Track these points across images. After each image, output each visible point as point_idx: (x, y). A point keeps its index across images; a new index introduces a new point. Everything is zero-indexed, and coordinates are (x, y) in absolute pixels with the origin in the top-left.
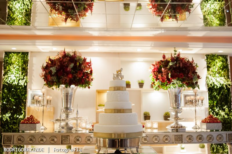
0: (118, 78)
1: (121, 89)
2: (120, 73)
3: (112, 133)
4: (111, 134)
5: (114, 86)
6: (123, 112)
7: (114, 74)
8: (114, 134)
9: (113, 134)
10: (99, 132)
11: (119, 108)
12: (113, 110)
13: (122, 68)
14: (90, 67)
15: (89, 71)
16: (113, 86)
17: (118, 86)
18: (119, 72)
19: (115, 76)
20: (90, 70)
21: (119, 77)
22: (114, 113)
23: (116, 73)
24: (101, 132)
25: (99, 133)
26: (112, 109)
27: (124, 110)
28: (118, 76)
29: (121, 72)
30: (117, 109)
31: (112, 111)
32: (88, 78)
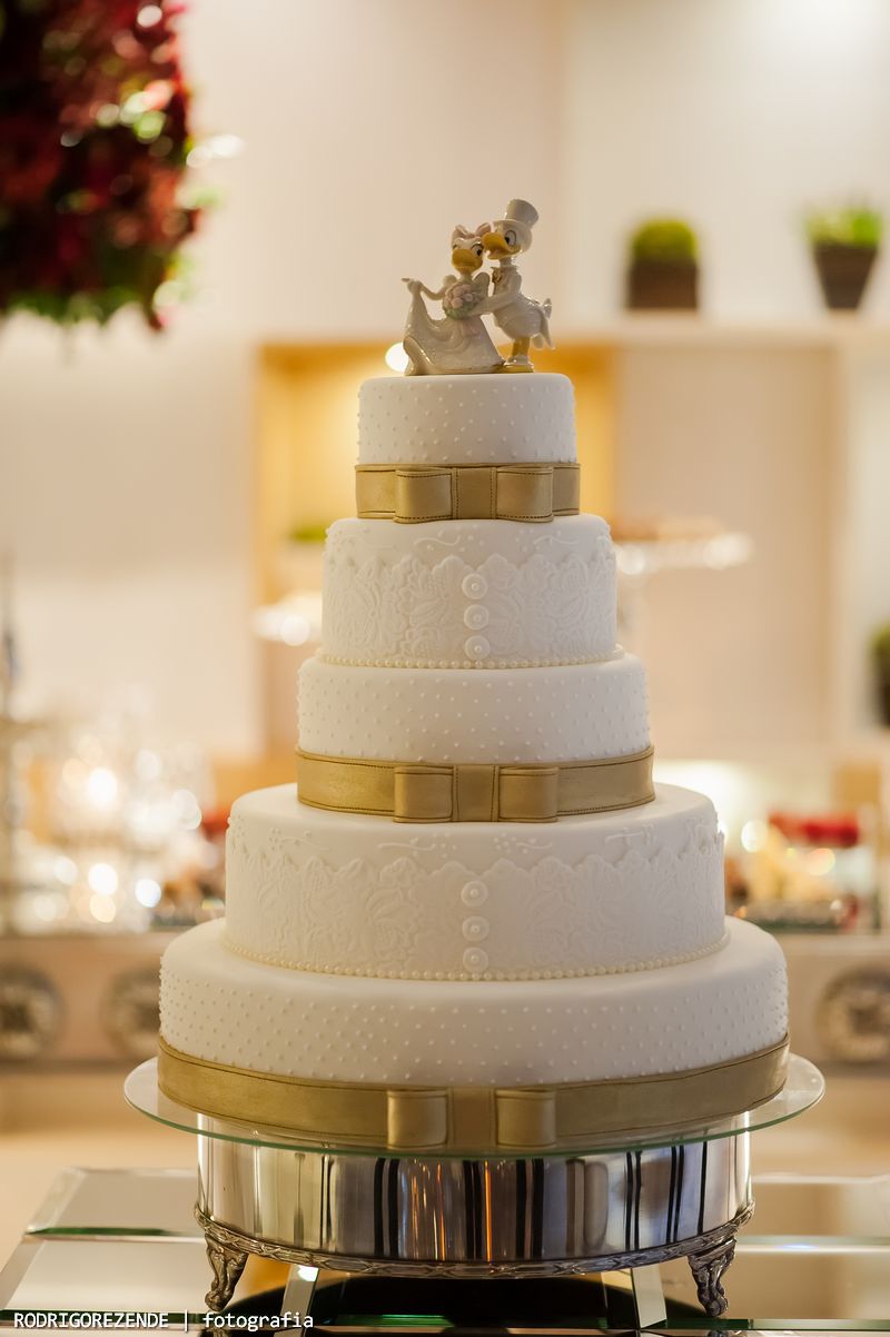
0: (478, 335)
1: (502, 506)
2: (506, 276)
3: (383, 1077)
4: (368, 1097)
5: (422, 458)
6: (536, 812)
7: (417, 288)
8: (412, 1096)
9: (392, 1104)
10: (227, 1058)
11: (476, 747)
12: (399, 781)
13: (523, 211)
14: (162, 54)
15: (141, 108)
16: (407, 453)
17: (471, 455)
18: (489, 264)
19: (436, 311)
20: (160, 92)
21: (488, 320)
22: (410, 818)
23: (440, 271)
24: (244, 1062)
25: (216, 1067)
26: (388, 766)
27: (535, 774)
28: (467, 304)
29: (519, 261)
30: (449, 770)
31: (389, 790)
32: (133, 199)
